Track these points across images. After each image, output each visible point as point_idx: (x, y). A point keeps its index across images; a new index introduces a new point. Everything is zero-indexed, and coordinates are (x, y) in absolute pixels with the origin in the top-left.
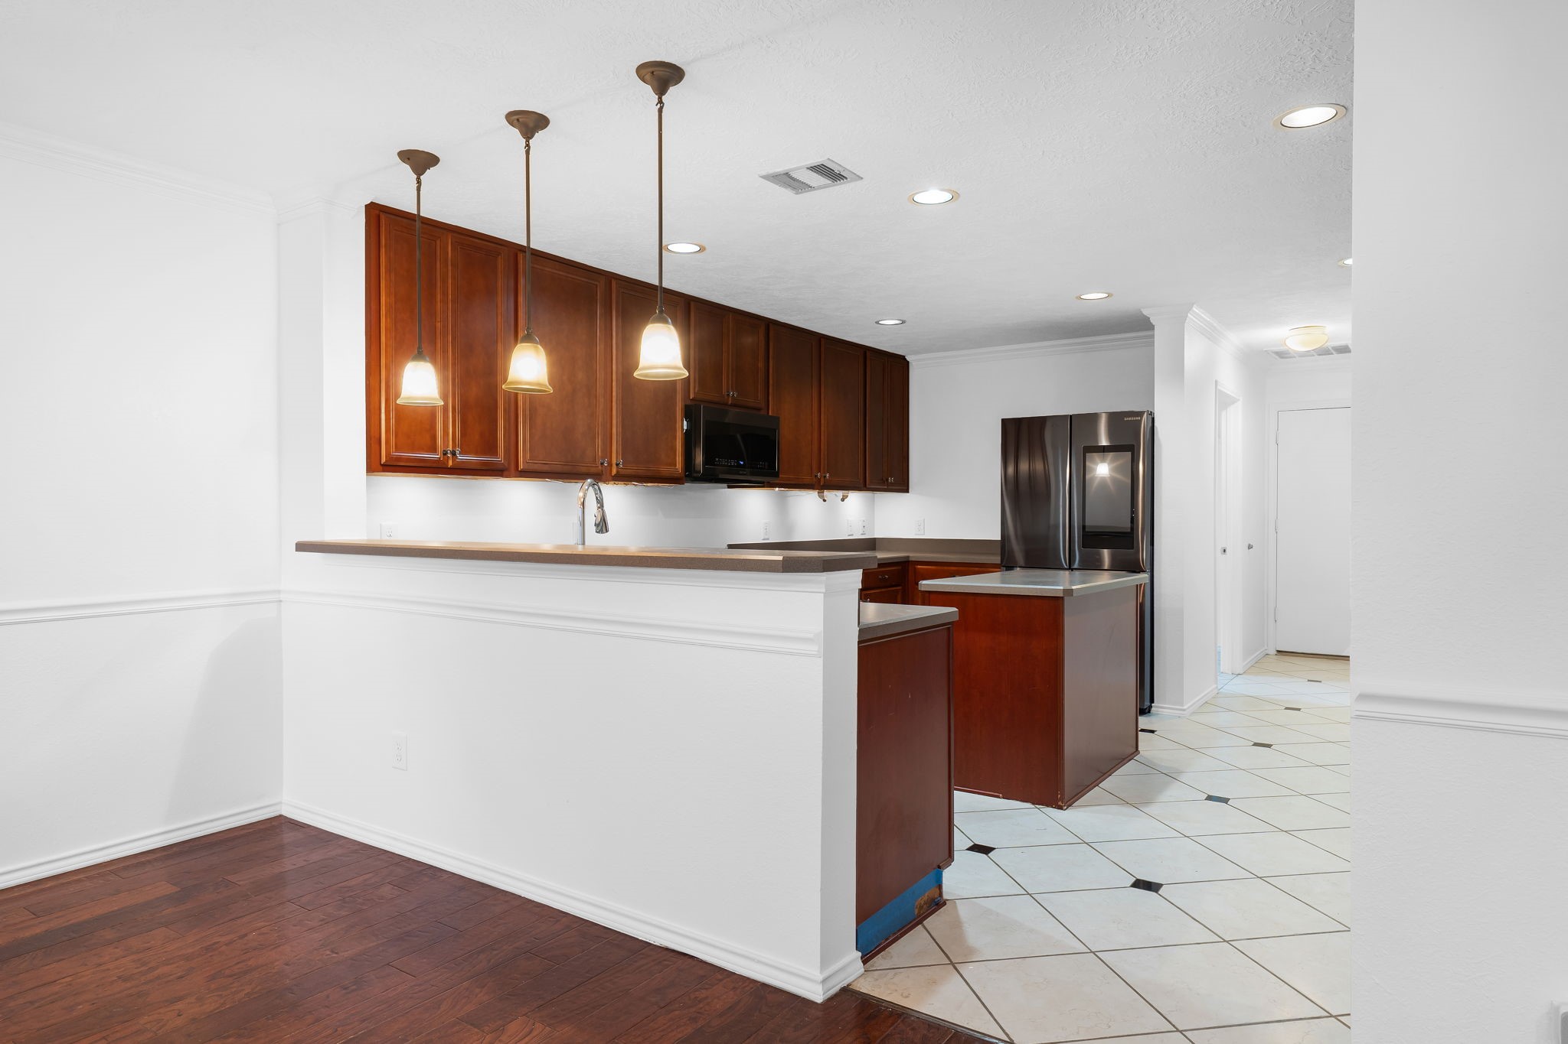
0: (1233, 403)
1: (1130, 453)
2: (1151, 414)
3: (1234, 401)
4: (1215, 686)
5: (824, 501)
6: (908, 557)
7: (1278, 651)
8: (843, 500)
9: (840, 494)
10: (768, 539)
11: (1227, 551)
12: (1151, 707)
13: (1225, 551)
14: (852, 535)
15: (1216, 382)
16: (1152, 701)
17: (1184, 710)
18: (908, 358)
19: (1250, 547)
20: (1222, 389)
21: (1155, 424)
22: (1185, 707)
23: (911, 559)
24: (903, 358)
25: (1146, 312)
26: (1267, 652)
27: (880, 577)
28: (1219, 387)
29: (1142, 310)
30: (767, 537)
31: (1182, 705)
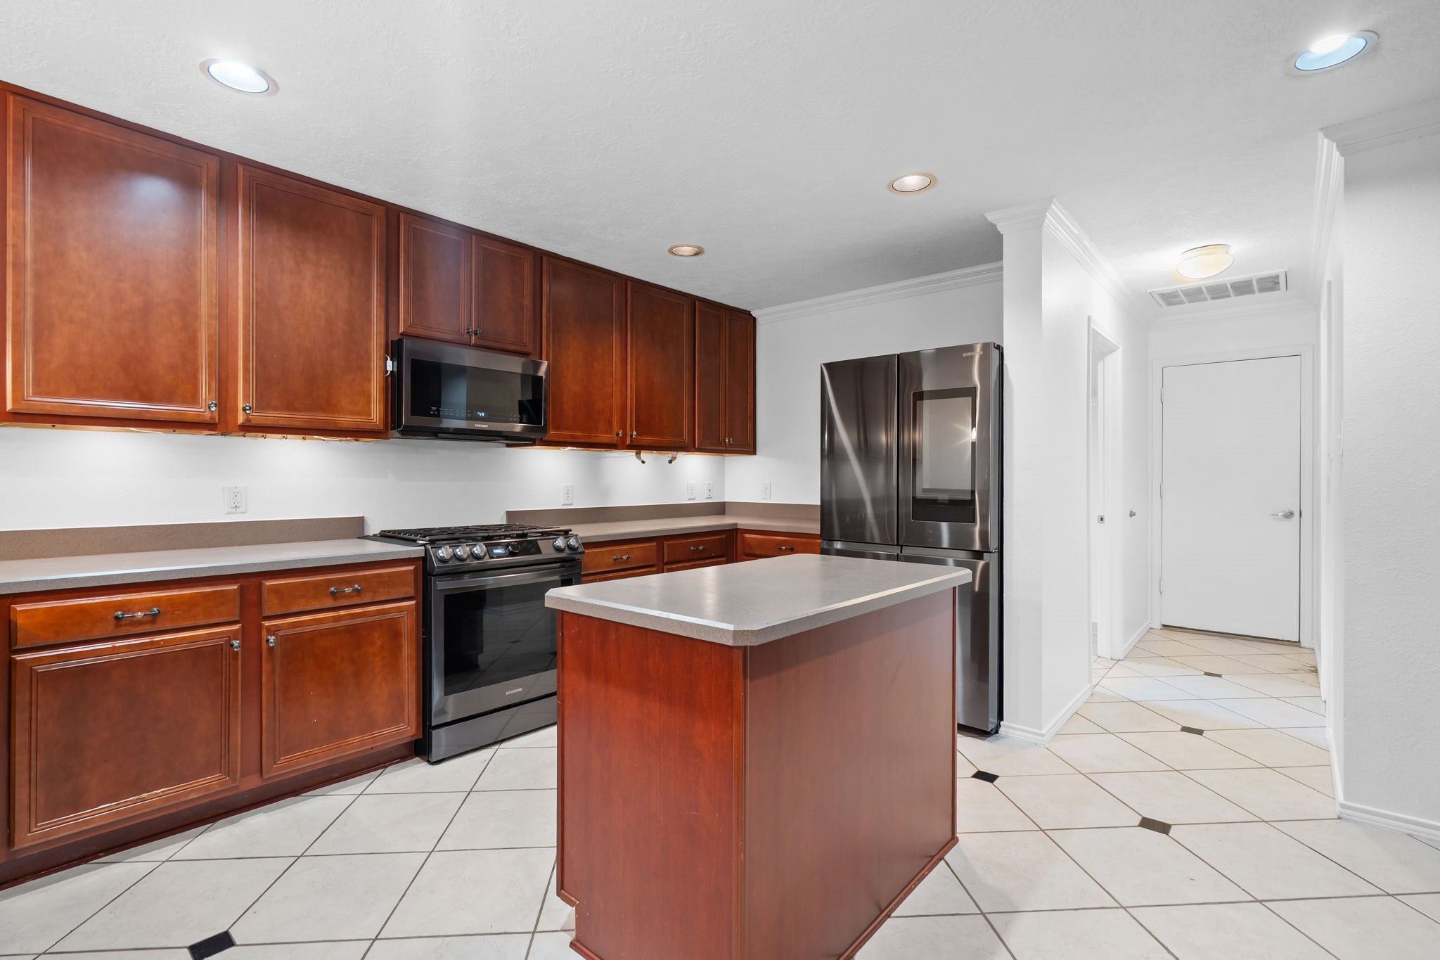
0: (1112, 351)
1: (970, 398)
2: (1000, 348)
3: (1112, 350)
4: (1089, 685)
5: (643, 462)
6: (736, 524)
7: (1164, 626)
8: (670, 462)
9: (667, 456)
10: (571, 504)
11: (1105, 519)
12: (999, 726)
13: (1102, 519)
14: (694, 499)
15: (1089, 318)
16: (1000, 716)
17: (1043, 735)
18: (754, 314)
19: (1132, 514)
20: (1096, 328)
21: (1005, 362)
22: (1044, 732)
23: (738, 527)
24: (748, 313)
25: (991, 217)
26: (1151, 626)
27: (692, 548)
28: (1092, 325)
29: (986, 215)
30: (569, 502)
31: (1040, 728)
